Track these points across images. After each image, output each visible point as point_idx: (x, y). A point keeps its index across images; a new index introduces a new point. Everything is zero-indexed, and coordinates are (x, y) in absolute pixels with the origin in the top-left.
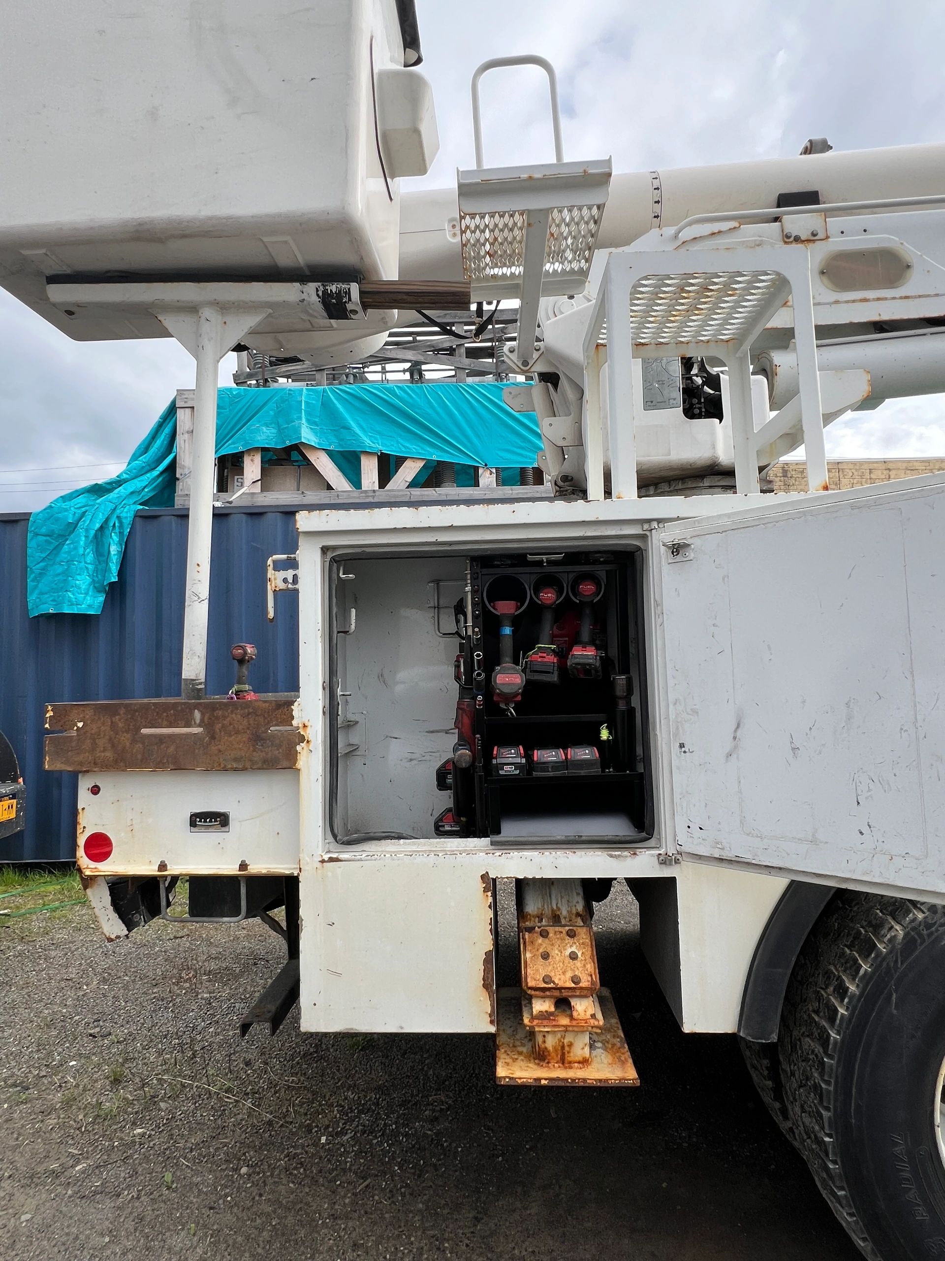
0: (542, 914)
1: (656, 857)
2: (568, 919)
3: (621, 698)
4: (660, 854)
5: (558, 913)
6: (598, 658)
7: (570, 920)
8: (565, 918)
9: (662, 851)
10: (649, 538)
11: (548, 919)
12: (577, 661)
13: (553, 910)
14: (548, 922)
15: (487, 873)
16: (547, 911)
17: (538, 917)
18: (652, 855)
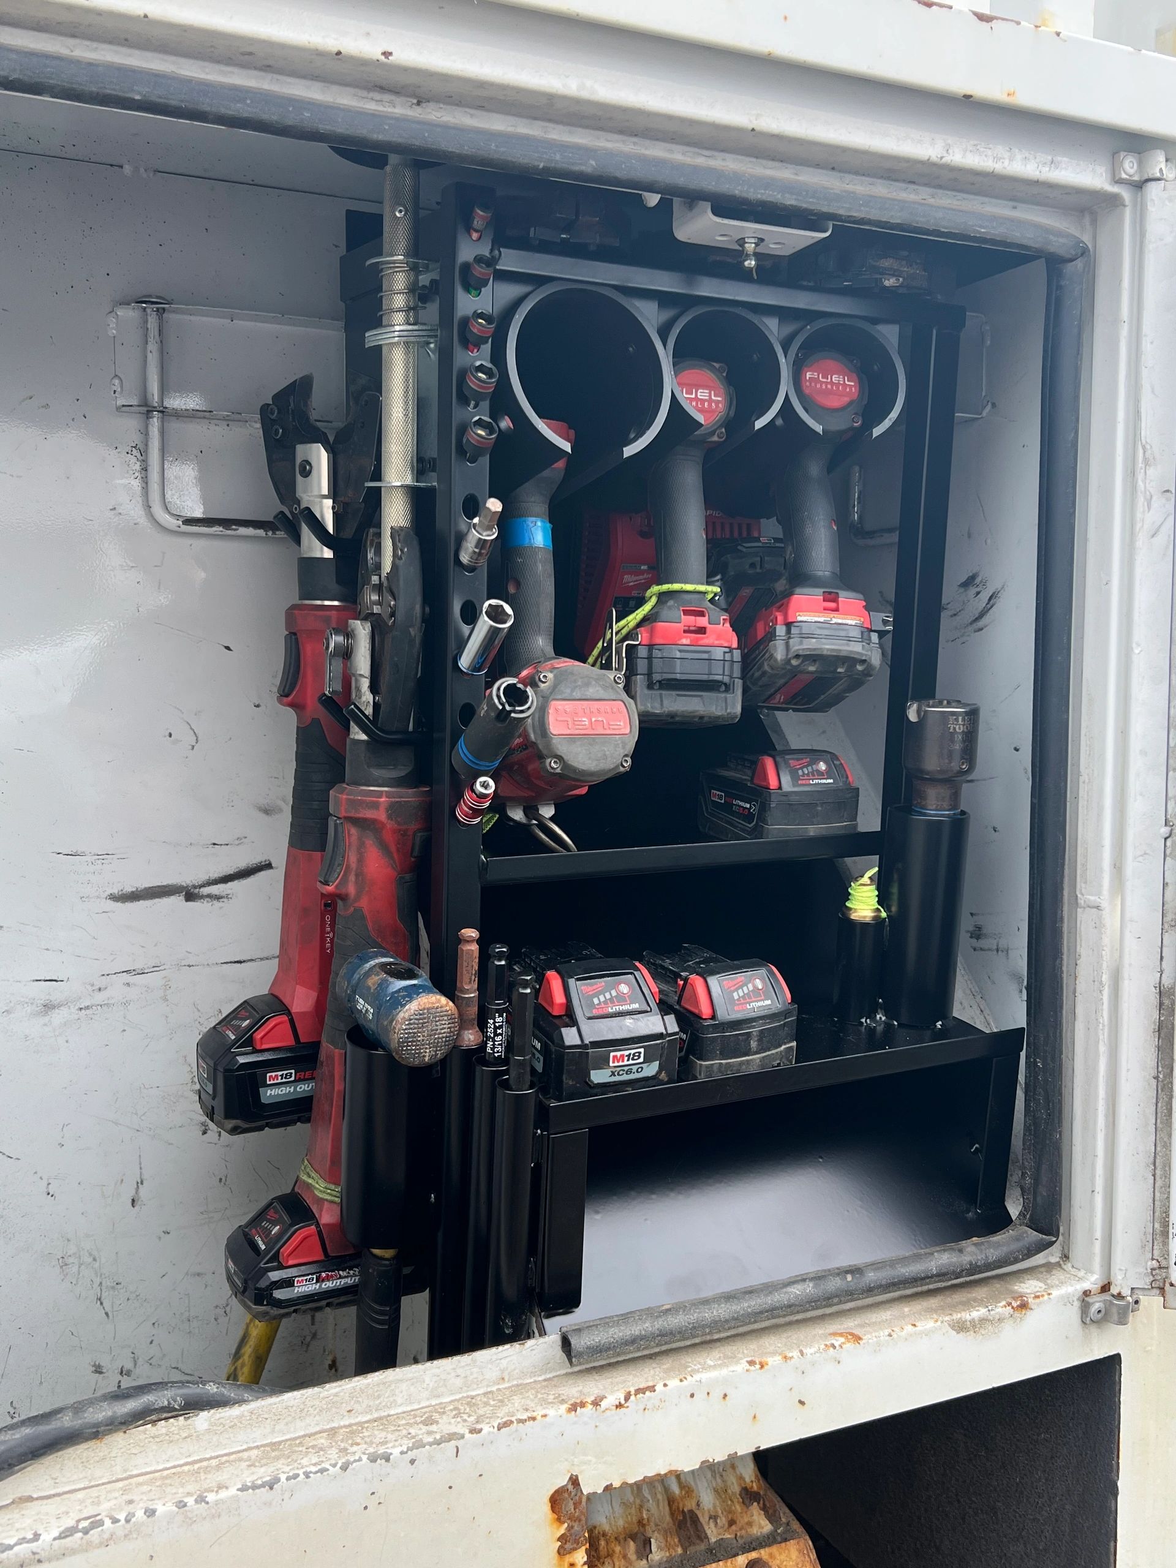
0: (641, 1523)
1: (1077, 1304)
2: (723, 1521)
3: (933, 781)
4: (1086, 1293)
5: (690, 1505)
6: (875, 637)
7: (732, 1523)
8: (714, 1518)
9: (1092, 1282)
10: (1128, 213)
11: (666, 1533)
12: (810, 645)
13: (671, 1501)
14: (668, 1547)
15: (574, 1481)
16: (654, 1510)
17: (633, 1537)
18: (1066, 1300)
